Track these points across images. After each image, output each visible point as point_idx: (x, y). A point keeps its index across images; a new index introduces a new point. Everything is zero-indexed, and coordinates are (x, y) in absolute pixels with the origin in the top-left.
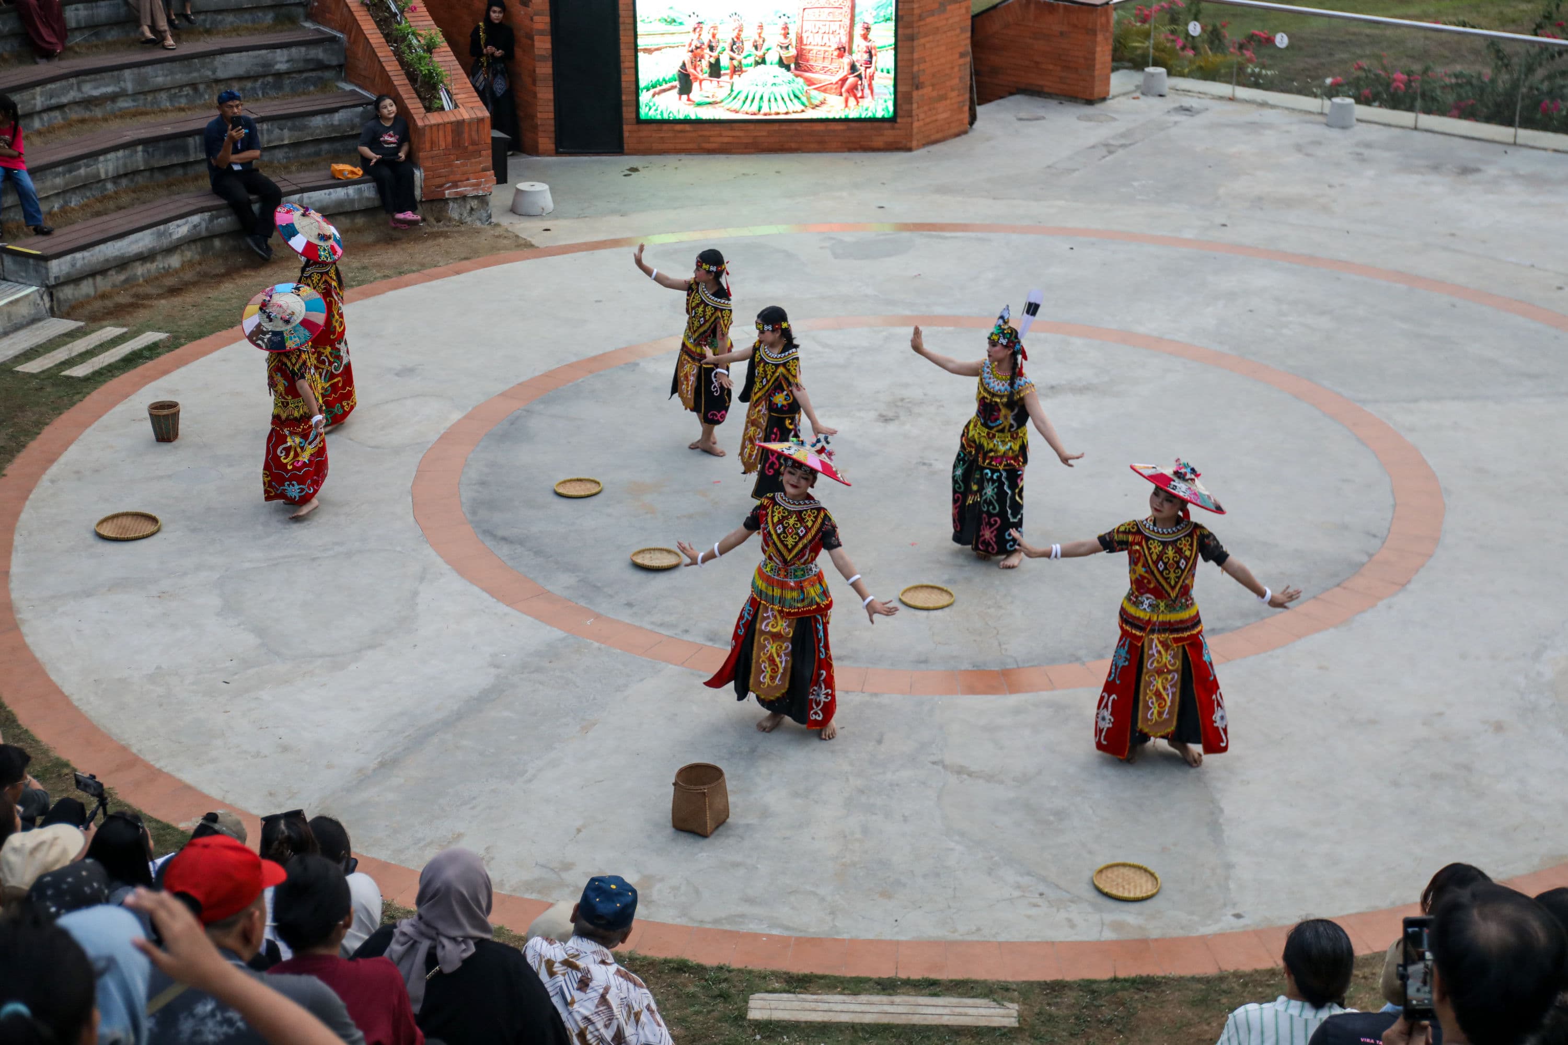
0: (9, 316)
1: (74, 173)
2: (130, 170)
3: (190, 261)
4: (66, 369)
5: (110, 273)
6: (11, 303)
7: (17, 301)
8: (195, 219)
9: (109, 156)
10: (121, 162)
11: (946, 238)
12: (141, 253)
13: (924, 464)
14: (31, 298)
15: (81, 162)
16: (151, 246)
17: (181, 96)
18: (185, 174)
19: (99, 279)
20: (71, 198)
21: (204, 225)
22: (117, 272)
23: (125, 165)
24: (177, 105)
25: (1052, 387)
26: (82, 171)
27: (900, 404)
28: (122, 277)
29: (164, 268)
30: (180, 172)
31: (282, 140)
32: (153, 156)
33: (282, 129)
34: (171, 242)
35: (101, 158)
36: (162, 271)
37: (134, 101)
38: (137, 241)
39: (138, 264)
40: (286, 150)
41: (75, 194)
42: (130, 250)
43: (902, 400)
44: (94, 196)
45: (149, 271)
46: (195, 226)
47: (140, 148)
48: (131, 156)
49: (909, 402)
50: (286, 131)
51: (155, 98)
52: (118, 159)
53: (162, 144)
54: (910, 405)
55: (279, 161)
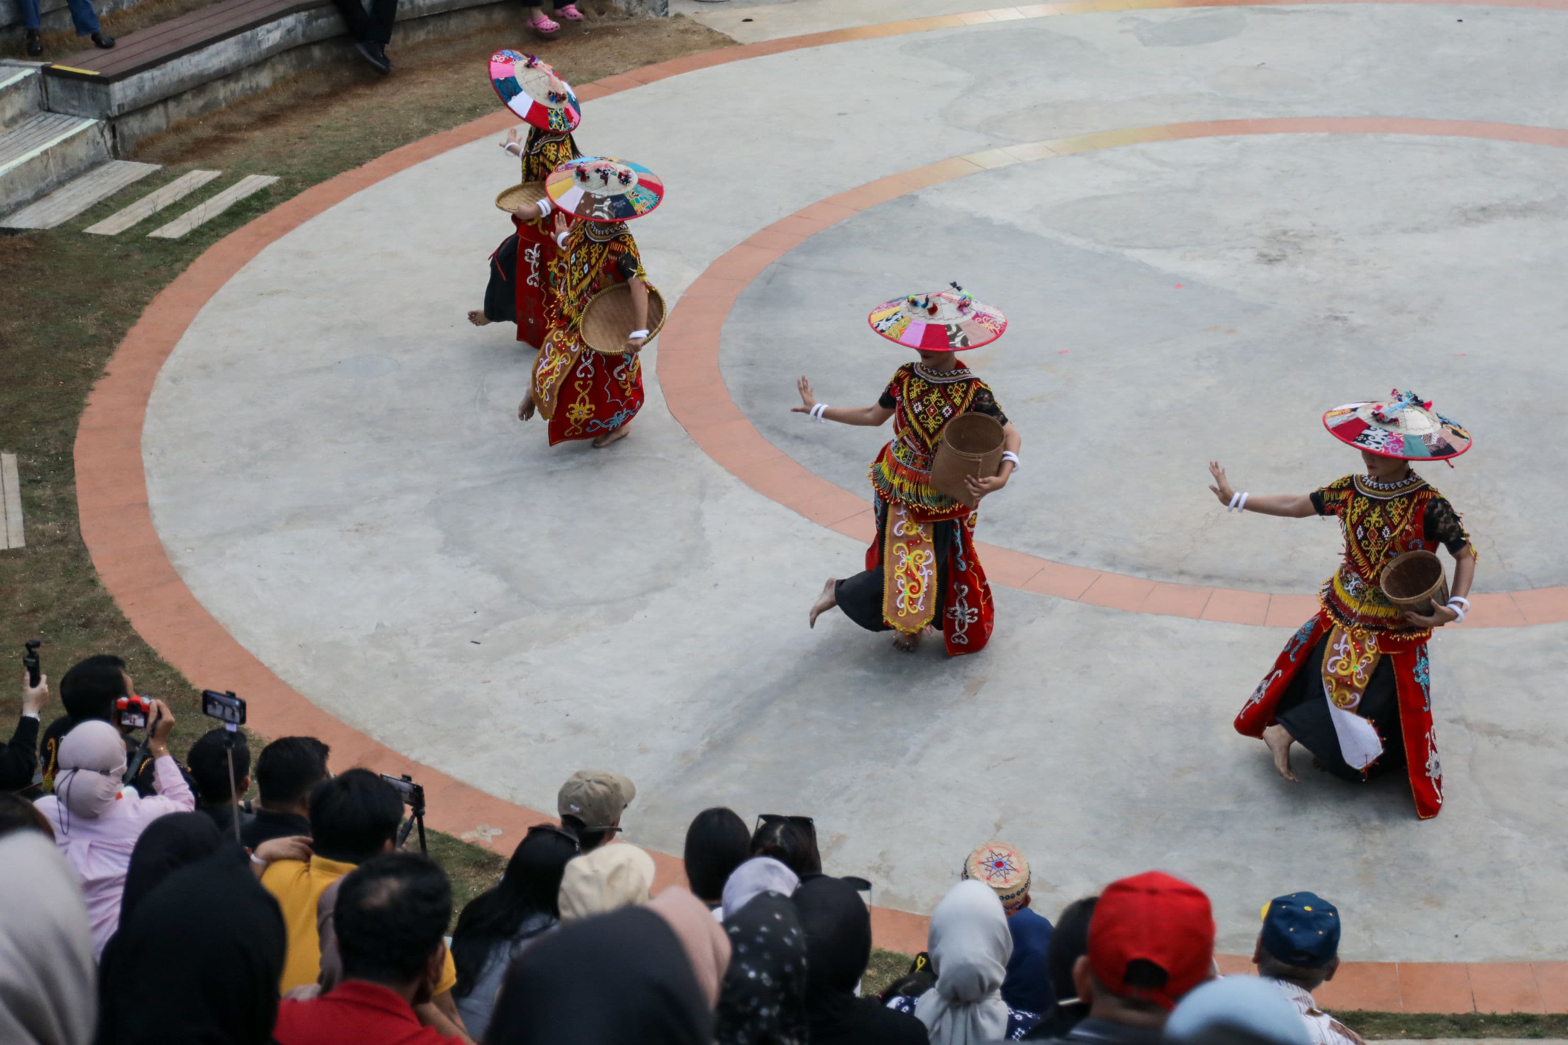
0: (64, 158)
3: (283, 78)
4: (155, 228)
5: (185, 97)
6: (65, 141)
7: (72, 138)
8: (289, 21)
11: (1287, 13)
12: (224, 69)
13: (1337, 318)
14: (90, 134)
16: (234, 59)
19: (171, 105)
21: (300, 29)
22: (195, 96)
25: (1483, 209)
27: (1284, 238)
28: (200, 102)
29: (251, 88)
34: (260, 53)
36: (249, 92)
38: (218, 53)
39: (219, 84)
42: (210, 65)
43: (1285, 233)
45: (233, 93)
46: (289, 31)
49: (1295, 236)
54: (1297, 240)
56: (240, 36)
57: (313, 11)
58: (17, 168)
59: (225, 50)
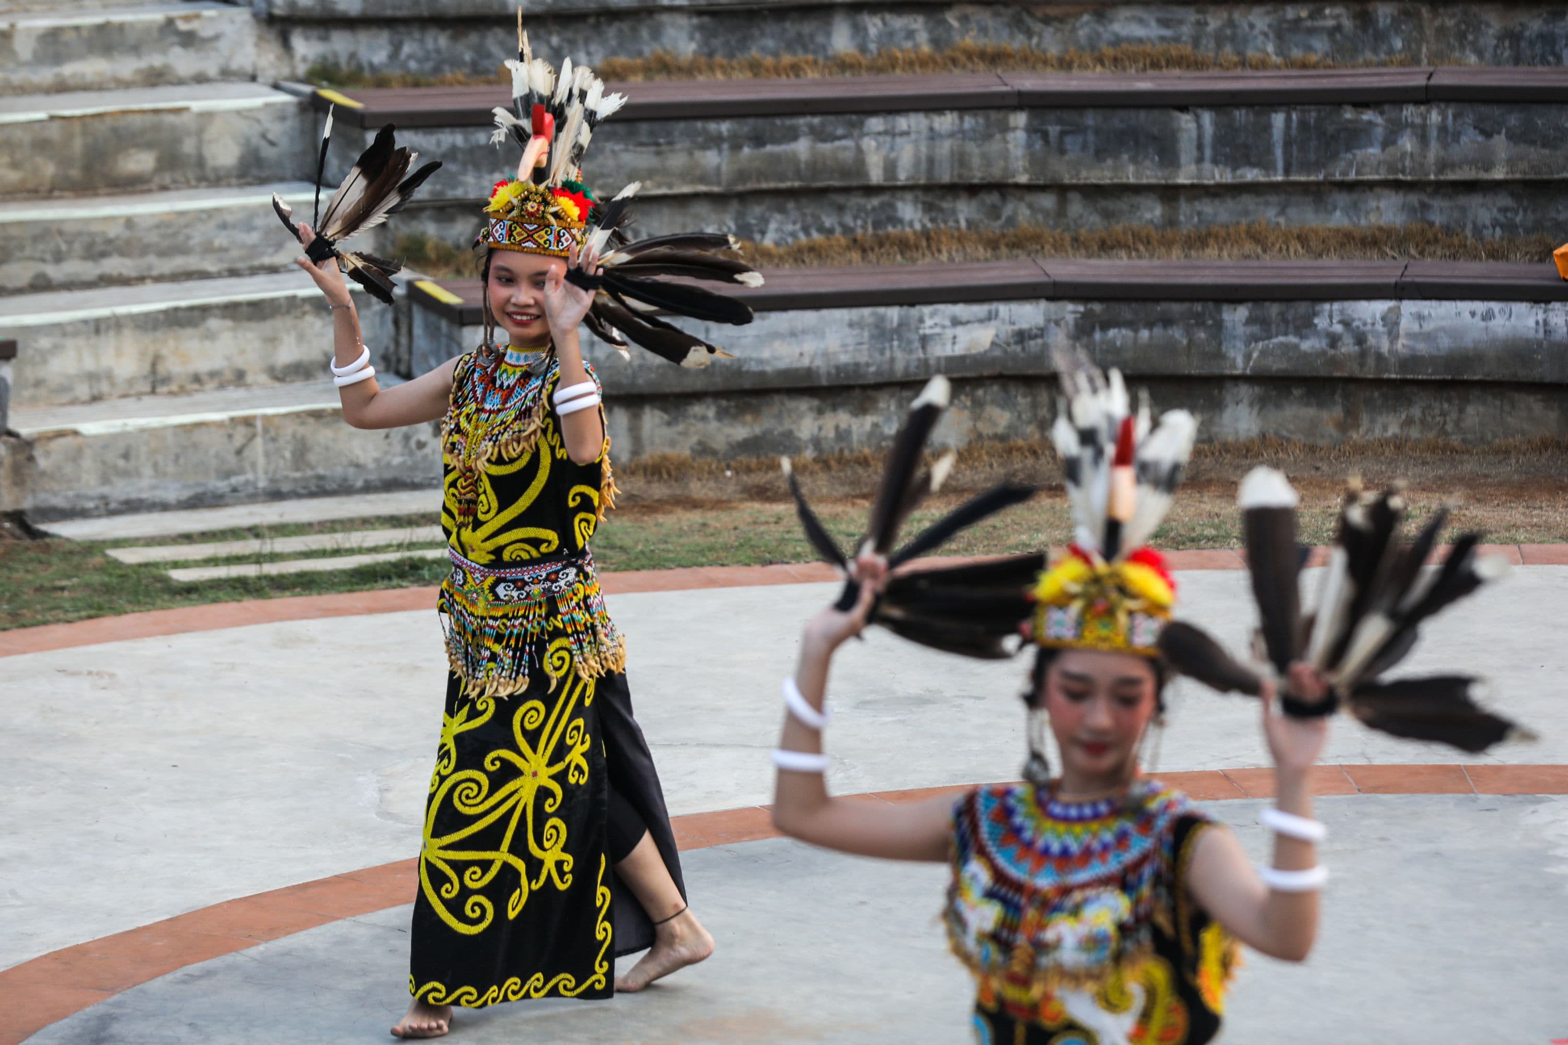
1: (769, 148)
2: (977, 176)
3: (1002, 438)
5: (697, 409)
8: (1025, 313)
9: (902, 123)
10: (945, 148)
15: (801, 121)
16: (844, 359)
17: (1312, 31)
18: (1171, 222)
19: (651, 419)
20: (765, 221)
22: (722, 414)
23: (961, 159)
24: (1297, 53)
26: (802, 148)
28: (740, 431)
31: (1488, 168)
32: (1062, 151)
33: (1488, 135)
35: (875, 123)
39: (804, 405)
40: (1504, 200)
41: (782, 210)
42: (766, 354)
44: (847, 230)
45: (842, 435)
46: (1022, 336)
47: (1020, 119)
48: (987, 137)
50: (1500, 143)
51: (1231, 23)
52: (933, 136)
53: (1090, 119)
55: (1478, 231)
56: (866, 312)
57: (1097, 307)
58: (153, 433)
59: (817, 332)
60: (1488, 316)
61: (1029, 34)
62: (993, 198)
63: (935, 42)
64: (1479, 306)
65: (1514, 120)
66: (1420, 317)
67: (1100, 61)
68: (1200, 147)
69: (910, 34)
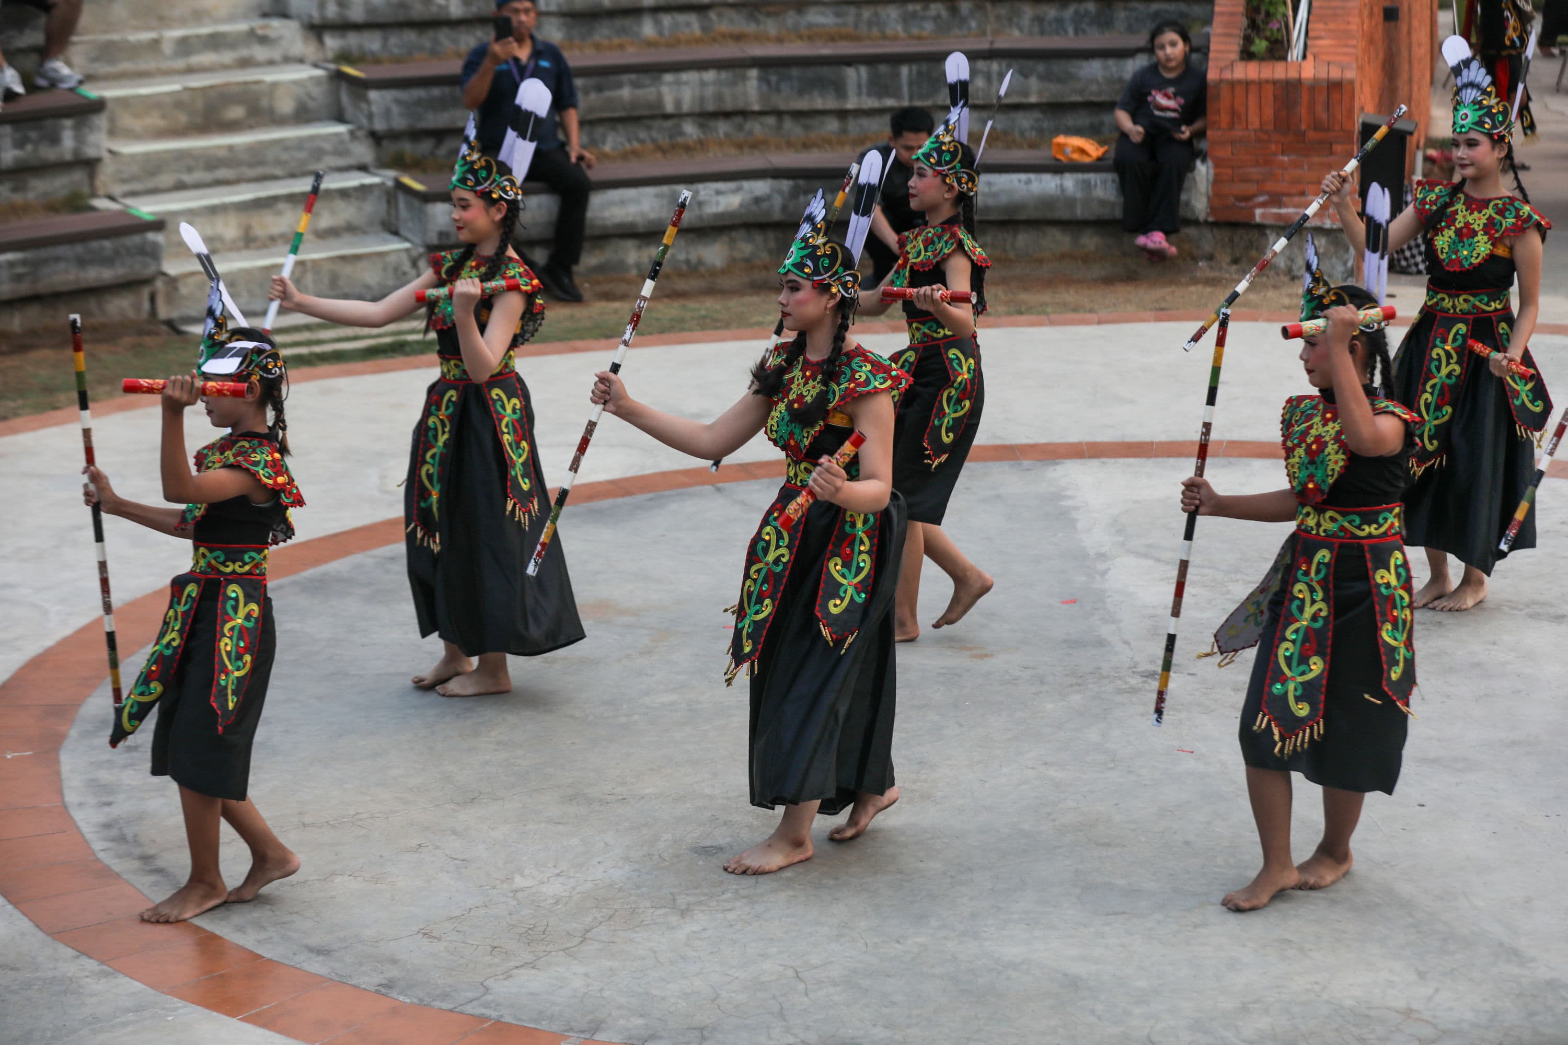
1: (608, 94)
2: (729, 106)
3: (747, 260)
6: (343, 258)
7: (357, 258)
8: (761, 187)
9: (685, 76)
10: (710, 91)
12: (632, 225)
14: (392, 259)
15: (625, 78)
17: (924, 18)
18: (844, 131)
20: (604, 136)
21: (777, 201)
23: (719, 97)
24: (915, 31)
26: (626, 93)
29: (688, 262)
30: (832, 125)
31: (1026, 94)
32: (778, 90)
33: (1026, 76)
34: (700, 218)
35: (668, 77)
36: (684, 267)
37: (837, 15)
38: (622, 202)
39: (630, 244)
40: (1037, 114)
41: (613, 129)
44: (654, 140)
46: (757, 200)
47: (753, 73)
48: (733, 84)
50: (1033, 82)
51: (876, 14)
52: (703, 84)
53: (795, 72)
55: (1022, 133)
56: (665, 189)
57: (801, 182)
58: (247, 272)
59: (637, 201)
60: (1028, 182)
61: (758, 22)
62: (738, 120)
63: (704, 29)
64: (1023, 177)
65: (1041, 67)
66: (989, 184)
67: (800, 37)
68: (859, 86)
69: (688, 25)
